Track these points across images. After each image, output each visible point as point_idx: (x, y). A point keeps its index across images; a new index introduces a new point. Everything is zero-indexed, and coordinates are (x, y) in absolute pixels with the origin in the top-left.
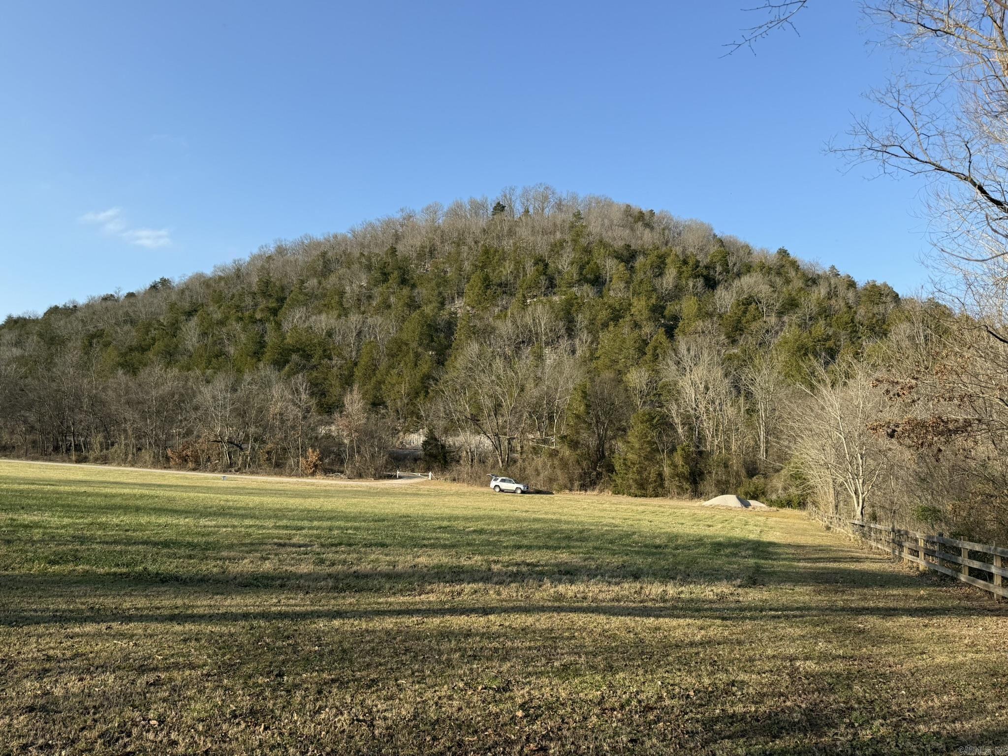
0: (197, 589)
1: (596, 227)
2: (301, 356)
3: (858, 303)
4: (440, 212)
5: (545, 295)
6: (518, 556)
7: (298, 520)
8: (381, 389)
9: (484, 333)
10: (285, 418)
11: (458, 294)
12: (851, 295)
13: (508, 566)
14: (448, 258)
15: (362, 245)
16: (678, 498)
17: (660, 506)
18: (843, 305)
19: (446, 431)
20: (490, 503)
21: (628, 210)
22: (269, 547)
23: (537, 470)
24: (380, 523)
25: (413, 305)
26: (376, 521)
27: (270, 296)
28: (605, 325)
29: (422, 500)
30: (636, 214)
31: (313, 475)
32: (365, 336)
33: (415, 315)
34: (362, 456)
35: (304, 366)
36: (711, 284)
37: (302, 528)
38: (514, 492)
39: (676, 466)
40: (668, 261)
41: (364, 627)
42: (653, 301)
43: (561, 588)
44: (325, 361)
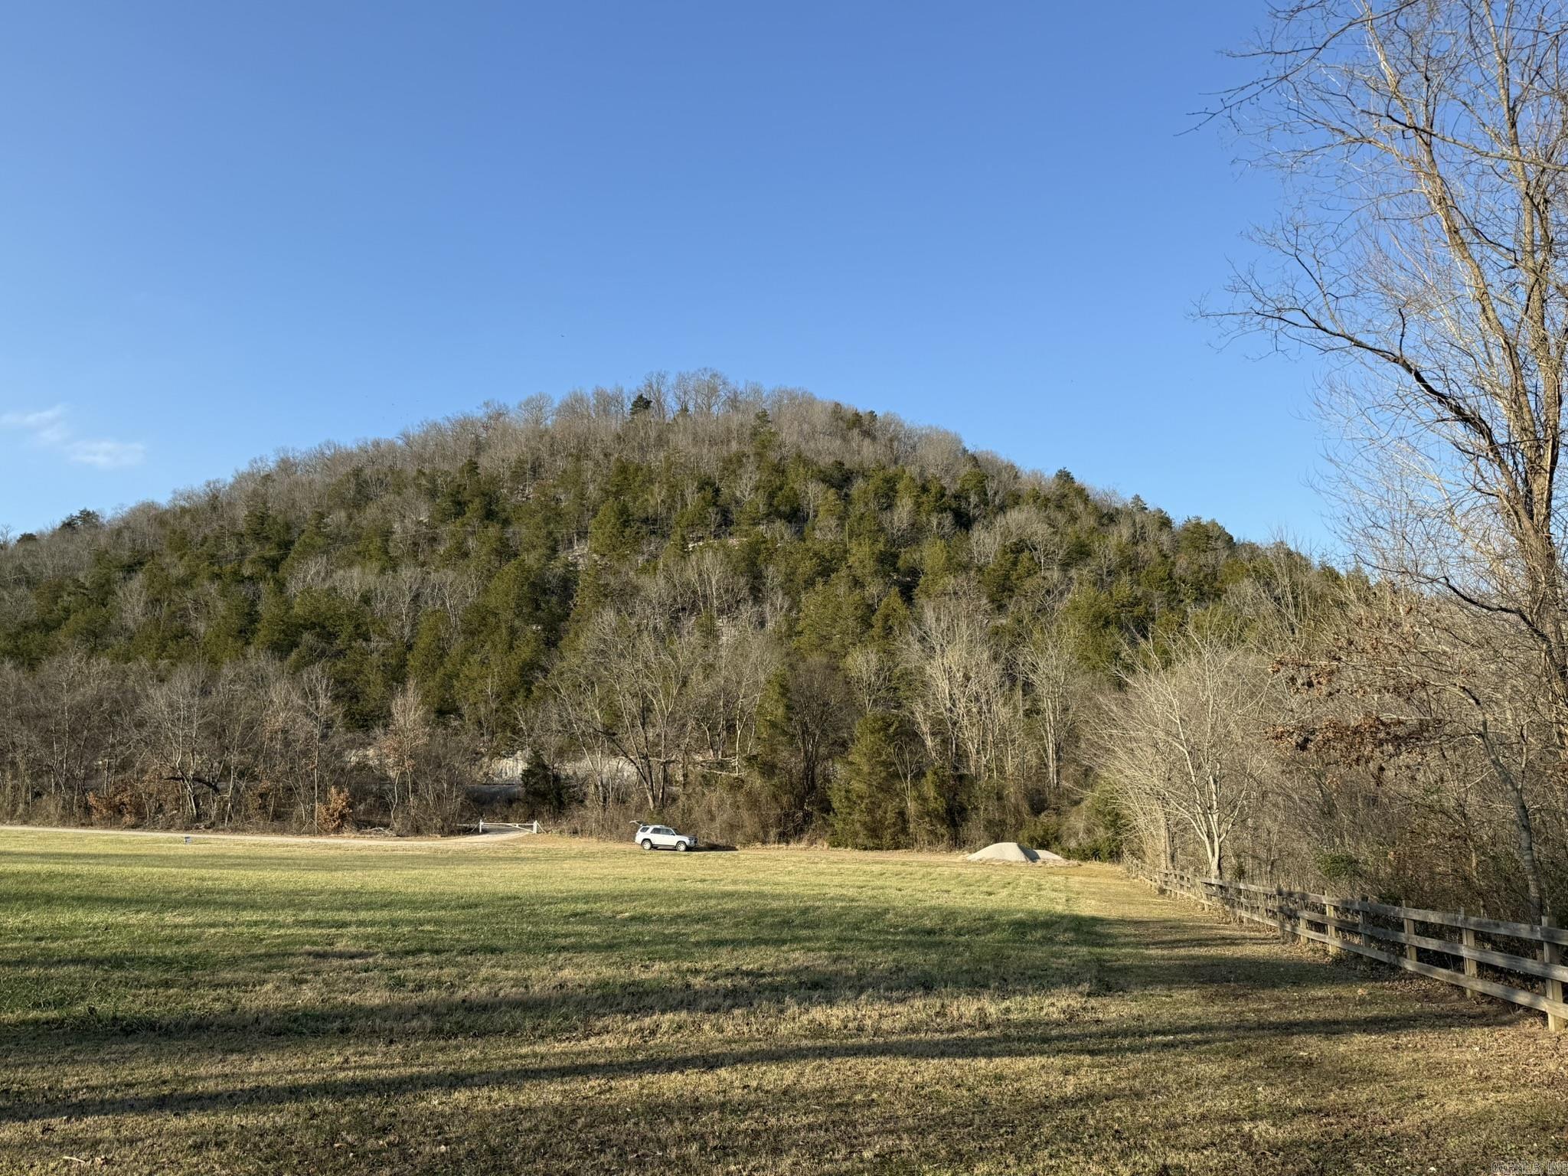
0: (191, 1043)
1: (791, 435)
2: (319, 635)
3: (1176, 548)
4: (548, 409)
5: (715, 536)
6: (726, 960)
7: (332, 909)
8: (453, 686)
9: (623, 596)
10: (291, 737)
11: (578, 534)
12: (1165, 538)
13: (715, 979)
14: (563, 479)
15: (421, 458)
16: (930, 850)
17: (903, 864)
18: (1154, 552)
19: (561, 753)
20: (639, 870)
21: (837, 411)
22: (301, 960)
23: (710, 812)
24: (472, 911)
25: (505, 552)
26: (464, 908)
27: (267, 538)
28: (810, 583)
29: (527, 868)
30: (849, 416)
31: (338, 833)
32: (426, 603)
33: (510, 568)
34: (421, 798)
35: (323, 653)
36: (964, 522)
37: (344, 924)
38: (675, 849)
39: (925, 800)
40: (900, 486)
41: (512, 1102)
42: (881, 546)
43: (818, 1014)
44: (359, 643)
